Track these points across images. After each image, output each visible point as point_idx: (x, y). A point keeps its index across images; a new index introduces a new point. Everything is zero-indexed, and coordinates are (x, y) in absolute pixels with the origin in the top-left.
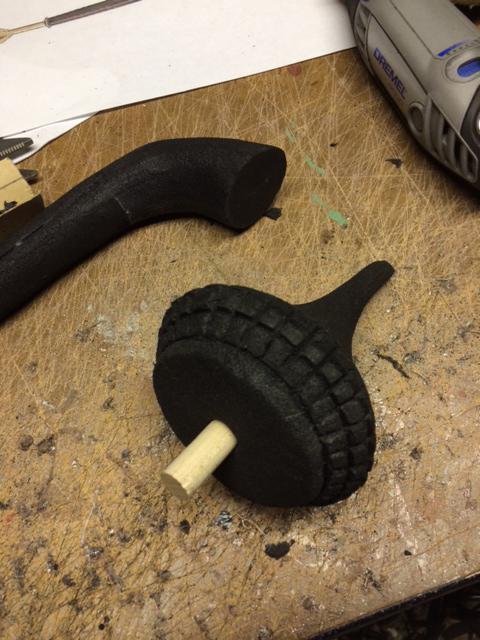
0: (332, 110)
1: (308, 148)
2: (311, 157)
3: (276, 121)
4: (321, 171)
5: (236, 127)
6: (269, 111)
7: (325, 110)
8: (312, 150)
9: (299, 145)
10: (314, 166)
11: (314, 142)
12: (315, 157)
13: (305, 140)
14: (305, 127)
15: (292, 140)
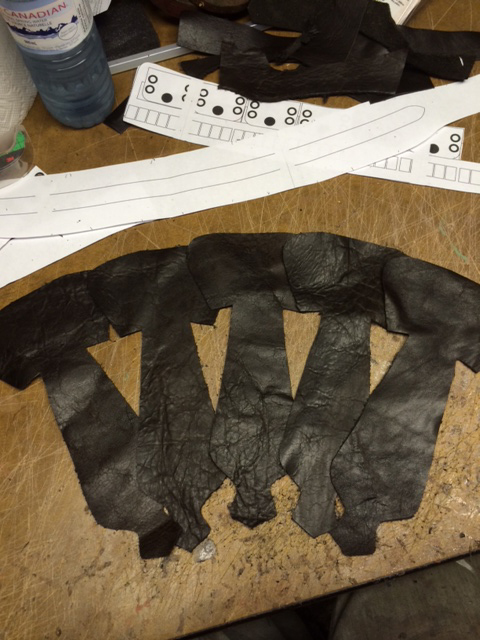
0: (472, 212)
1: (455, 240)
2: (457, 247)
3: (432, 218)
4: (464, 258)
5: (404, 222)
6: (427, 210)
7: (467, 212)
8: (458, 242)
9: (449, 237)
10: (460, 254)
11: (459, 235)
12: (460, 247)
13: (453, 234)
14: (453, 224)
15: (444, 233)
